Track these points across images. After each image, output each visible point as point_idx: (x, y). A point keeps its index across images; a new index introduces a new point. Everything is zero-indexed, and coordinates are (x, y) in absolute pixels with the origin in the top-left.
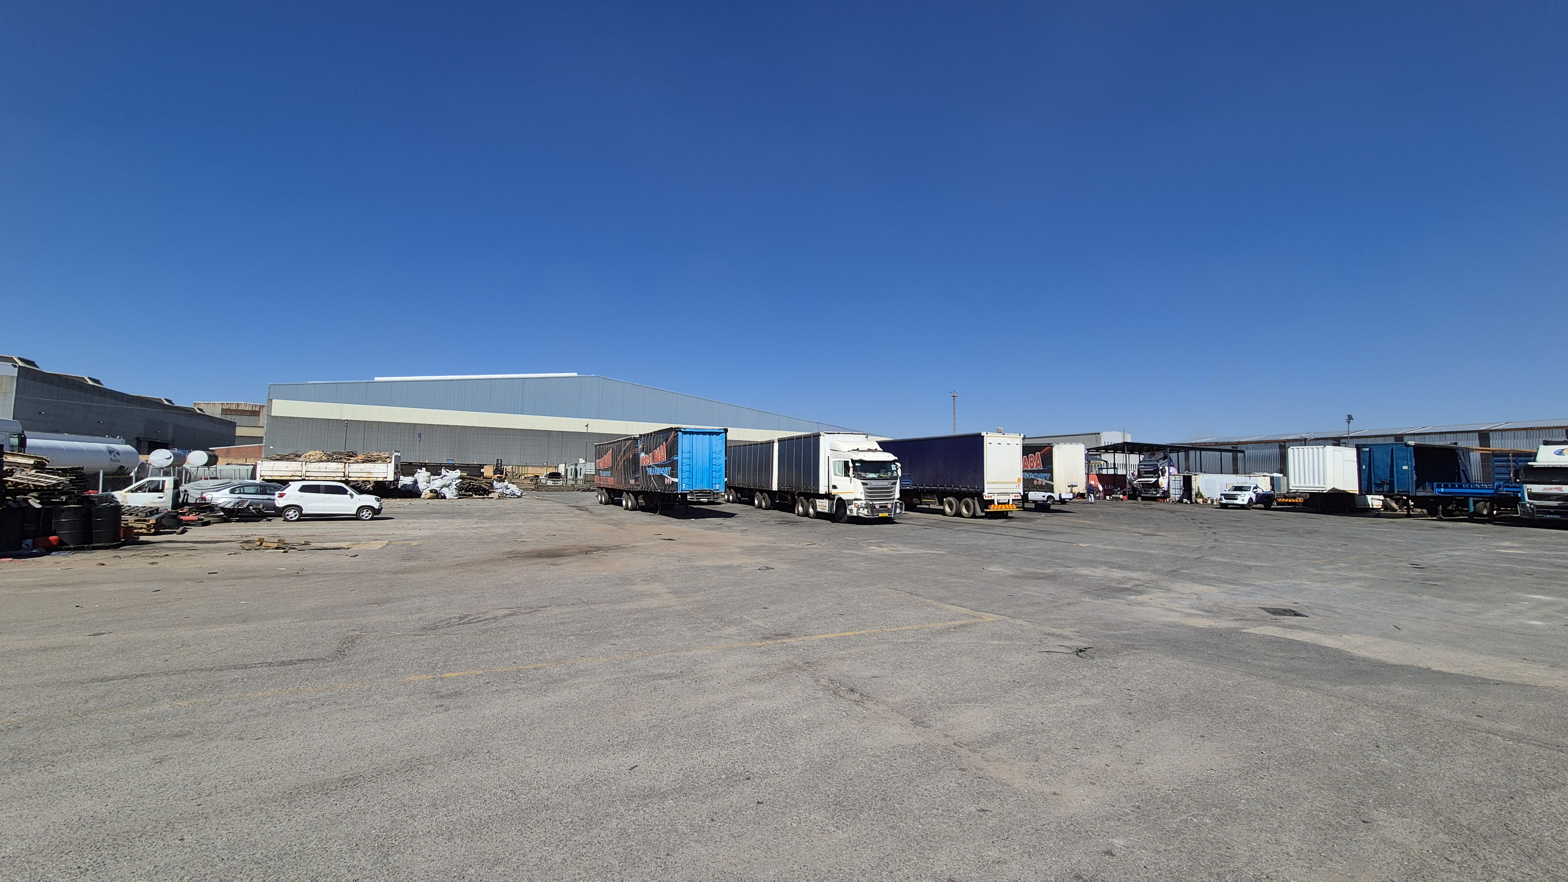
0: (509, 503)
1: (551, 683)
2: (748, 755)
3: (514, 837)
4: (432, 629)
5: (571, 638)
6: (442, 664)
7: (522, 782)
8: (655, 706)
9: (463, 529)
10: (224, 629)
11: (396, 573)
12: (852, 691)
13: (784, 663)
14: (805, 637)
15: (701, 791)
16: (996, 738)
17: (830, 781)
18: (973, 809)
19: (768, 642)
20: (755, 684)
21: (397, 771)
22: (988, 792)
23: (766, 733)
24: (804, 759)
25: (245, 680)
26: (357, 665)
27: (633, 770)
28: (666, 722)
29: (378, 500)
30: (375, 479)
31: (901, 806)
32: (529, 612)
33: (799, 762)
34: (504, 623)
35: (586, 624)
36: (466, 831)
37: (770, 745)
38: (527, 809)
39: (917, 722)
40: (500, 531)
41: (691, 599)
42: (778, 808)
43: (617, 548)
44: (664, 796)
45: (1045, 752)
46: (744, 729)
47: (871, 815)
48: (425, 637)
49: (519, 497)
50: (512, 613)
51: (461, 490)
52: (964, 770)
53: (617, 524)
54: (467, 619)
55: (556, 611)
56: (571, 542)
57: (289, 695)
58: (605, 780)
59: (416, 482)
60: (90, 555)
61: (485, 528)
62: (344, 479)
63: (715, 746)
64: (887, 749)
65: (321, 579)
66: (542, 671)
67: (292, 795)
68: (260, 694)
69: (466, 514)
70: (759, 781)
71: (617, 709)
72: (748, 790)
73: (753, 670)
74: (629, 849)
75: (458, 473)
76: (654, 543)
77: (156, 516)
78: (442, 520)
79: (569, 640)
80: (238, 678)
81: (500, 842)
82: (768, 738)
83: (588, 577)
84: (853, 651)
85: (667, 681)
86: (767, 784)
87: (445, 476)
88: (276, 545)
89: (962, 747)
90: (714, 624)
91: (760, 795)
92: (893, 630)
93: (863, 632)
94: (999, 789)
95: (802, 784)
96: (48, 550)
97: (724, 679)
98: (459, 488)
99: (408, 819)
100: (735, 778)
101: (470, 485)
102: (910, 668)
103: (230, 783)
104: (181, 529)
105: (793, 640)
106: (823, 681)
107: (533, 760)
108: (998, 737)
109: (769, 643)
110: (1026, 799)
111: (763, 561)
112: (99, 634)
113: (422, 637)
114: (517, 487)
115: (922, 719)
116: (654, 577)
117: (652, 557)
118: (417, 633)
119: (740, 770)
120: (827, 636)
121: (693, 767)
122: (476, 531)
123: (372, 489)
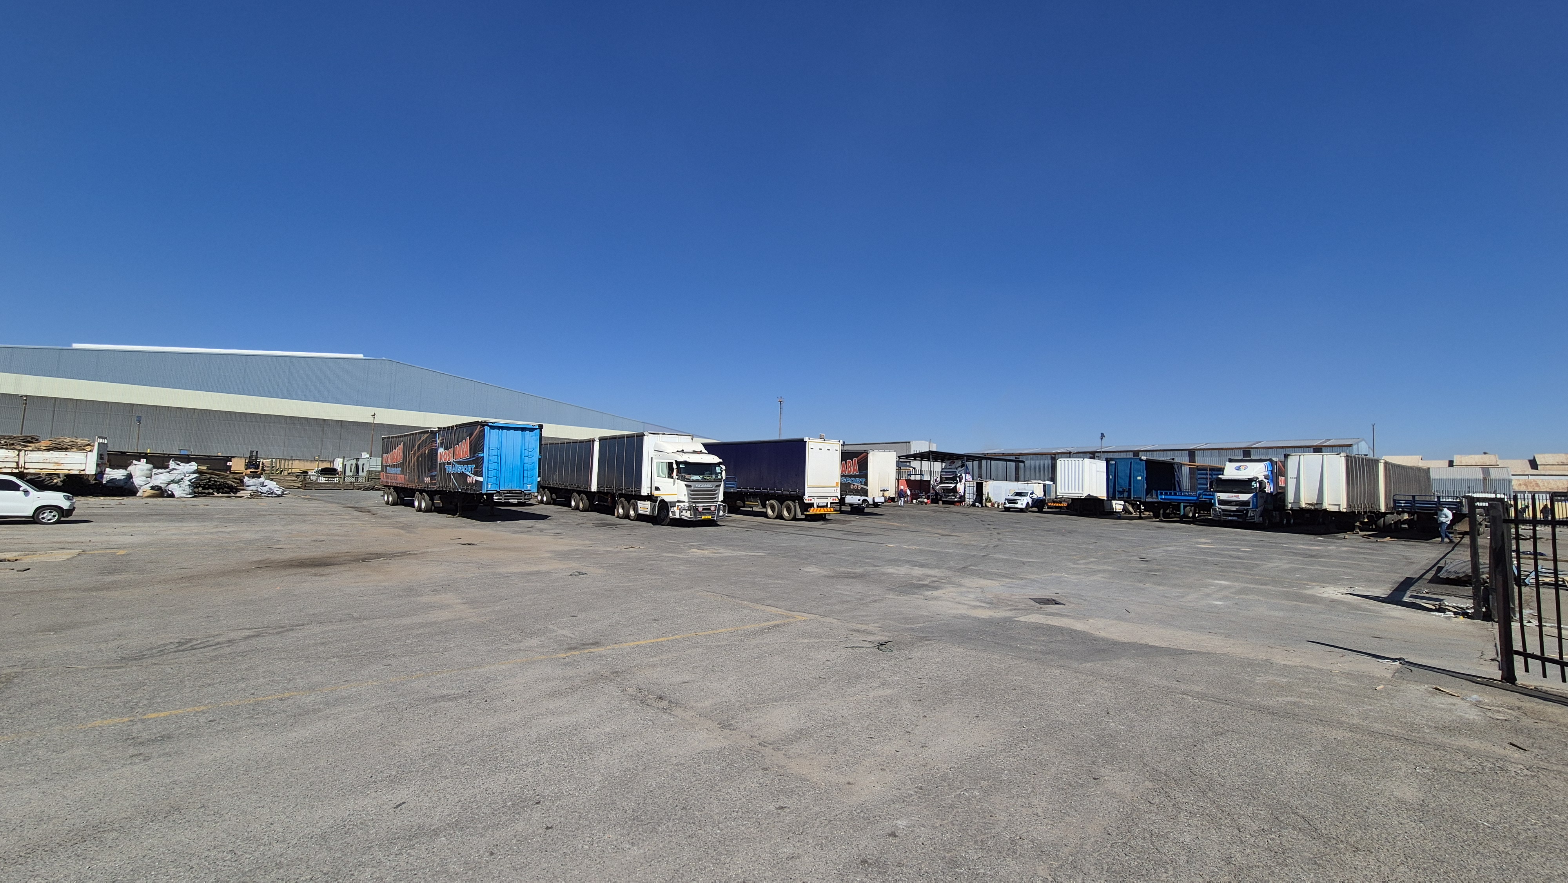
0: (263, 503)
1: (299, 716)
2: (540, 777)
4: (135, 659)
5: (333, 660)
6: (146, 702)
7: (247, 838)
8: (434, 732)
9: (195, 534)
11: (88, 590)
12: (660, 698)
13: (589, 674)
14: (615, 645)
15: (481, 823)
16: (800, 735)
17: (628, 796)
18: (772, 807)
19: (573, 652)
20: (555, 699)
21: (61, 845)
22: (788, 789)
23: (563, 751)
24: (603, 775)
26: (12, 711)
27: (399, 808)
28: (446, 749)
29: (68, 498)
30: (67, 472)
31: (701, 813)
32: (279, 632)
33: (597, 778)
34: (243, 646)
35: (354, 643)
37: (566, 764)
38: (250, 871)
39: (724, 726)
40: (248, 536)
41: (488, 610)
42: (570, 831)
43: (404, 554)
44: (436, 833)
45: (843, 744)
46: (538, 749)
47: (670, 826)
48: (123, 670)
49: (279, 496)
50: (256, 634)
51: (197, 487)
52: (766, 769)
53: (406, 527)
54: (190, 645)
55: (316, 629)
56: (344, 548)
58: (362, 824)
59: (130, 476)
61: (228, 533)
62: (17, 471)
63: (502, 770)
64: (691, 756)
66: (291, 701)
69: (202, 517)
70: (551, 804)
71: (385, 739)
72: (536, 816)
73: (554, 684)
75: (193, 466)
76: (449, 548)
78: (166, 524)
79: (330, 663)
82: (565, 756)
83: (362, 589)
84: (664, 657)
85: (451, 703)
86: (559, 807)
87: (174, 469)
89: (766, 746)
90: (513, 636)
91: (550, 819)
92: (707, 633)
93: (677, 637)
94: (798, 785)
95: (598, 802)
97: (520, 695)
98: (195, 485)
100: (522, 804)
101: (210, 481)
102: (722, 671)
105: (601, 649)
106: (630, 691)
107: (266, 810)
108: (801, 734)
109: (575, 653)
110: (823, 791)
111: (575, 565)
113: (118, 671)
114: (278, 484)
115: (729, 721)
116: (447, 586)
117: (447, 564)
118: (111, 665)
119: (530, 794)
120: (639, 643)
121: (474, 796)
122: (215, 537)
123: (60, 484)
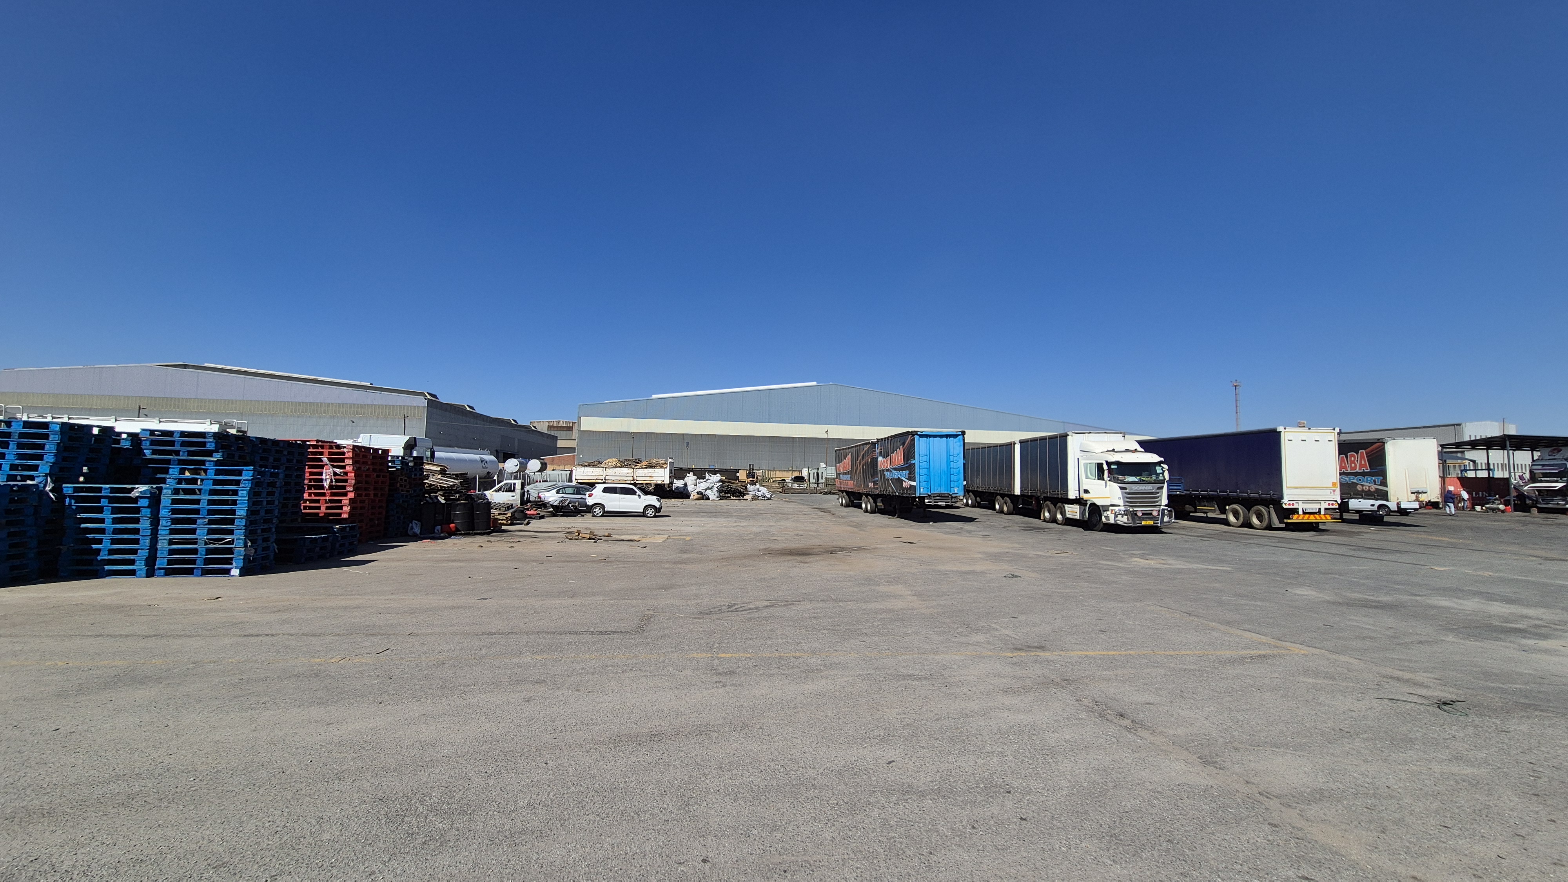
0: (761, 504)
1: (809, 672)
2: (1007, 768)
3: (788, 808)
4: (707, 614)
5: (824, 632)
6: (718, 645)
7: (791, 759)
8: (907, 705)
9: (725, 527)
10: (560, 602)
11: (675, 563)
12: (1121, 715)
13: (1039, 677)
14: (1062, 652)
15: (960, 797)
16: (1319, 796)
17: (1102, 810)
18: (1290, 873)
19: (1019, 653)
20: (1009, 695)
21: (690, 734)
22: (1312, 858)
23: (1025, 748)
24: (1070, 782)
25: (577, 644)
26: (653, 639)
27: (891, 765)
28: (919, 723)
29: (659, 501)
30: (655, 482)
31: (1193, 853)
32: (785, 605)
33: (1064, 783)
34: (765, 613)
35: (836, 619)
36: (748, 795)
37: (1030, 762)
38: (797, 784)
39: (1206, 762)
40: (755, 529)
41: (935, 603)
42: (1044, 828)
43: (860, 549)
44: (923, 795)
45: (1394, 823)
46: (1001, 740)
47: (1155, 855)
48: (702, 620)
49: (769, 499)
50: (771, 604)
51: (722, 493)
52: (1275, 826)
53: (858, 526)
54: (734, 608)
55: (809, 606)
56: (816, 542)
57: (607, 659)
58: (865, 770)
59: (686, 485)
60: (474, 539)
61: (743, 527)
62: (632, 482)
63: (970, 753)
64: (1170, 786)
65: (622, 566)
66: (801, 660)
67: (616, 741)
68: (588, 656)
69: (727, 514)
70: (1022, 797)
71: (870, 704)
72: (1009, 804)
73: (1005, 681)
74: (893, 840)
75: (718, 477)
76: (894, 545)
77: (511, 511)
78: (708, 519)
79: (823, 634)
80: (572, 642)
81: (776, 810)
82: (1027, 753)
83: (835, 576)
84: (1119, 672)
85: (917, 683)
86: (1030, 801)
87: (708, 479)
88: (588, 536)
89: (1271, 799)
90: (960, 630)
91: (1023, 811)
92: (1168, 653)
93: (1131, 652)
94: (1328, 857)
95: (1069, 808)
96: (450, 534)
97: (975, 686)
98: (720, 491)
99: (701, 776)
100: (994, 789)
101: (728, 488)
102: (1194, 699)
103: (574, 724)
104: (527, 520)
105: (1046, 654)
106: (1085, 702)
107: (799, 741)
108: (1322, 794)
109: (1022, 654)
110: (1369, 876)
112: (484, 599)
113: (700, 621)
114: (768, 489)
115: (1213, 758)
116: (896, 580)
117: (894, 559)
118: (696, 616)
119: (999, 781)
120: (1087, 653)
121: (950, 771)
122: (736, 529)
123: (653, 491)
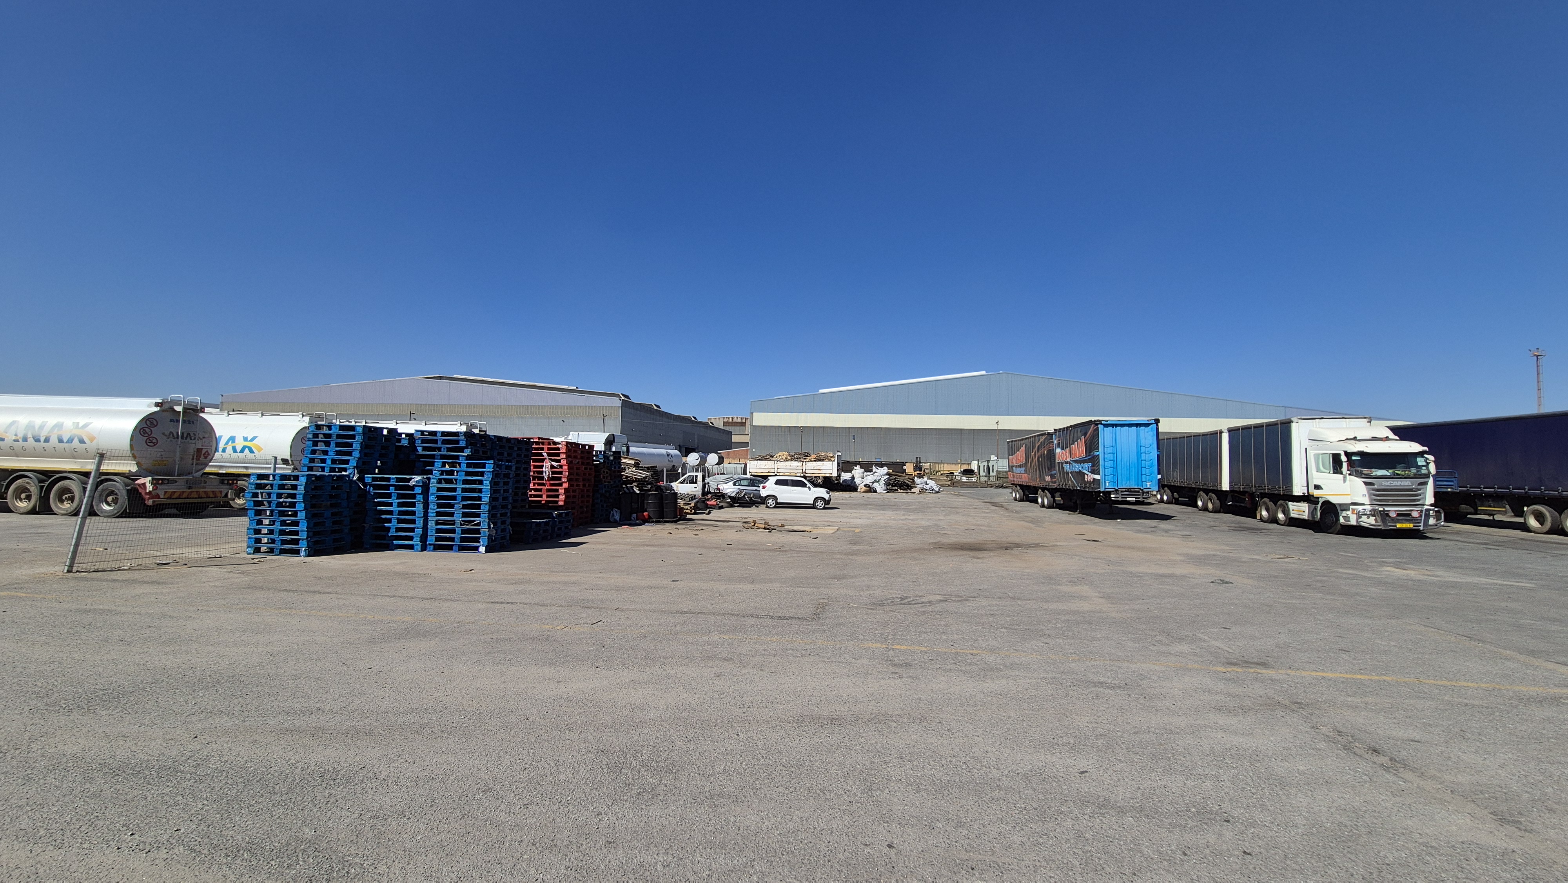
0: (929, 498)
1: (988, 671)
2: (1223, 794)
3: (973, 806)
4: (880, 605)
5: (1003, 630)
6: (892, 637)
7: (974, 757)
8: (1100, 714)
9: (894, 520)
10: (741, 586)
11: (846, 554)
12: (1375, 751)
13: (1261, 697)
14: (1290, 671)
15: (1166, 819)
19: (1235, 668)
20: (1224, 714)
21: (869, 721)
23: (1246, 774)
24: (1307, 819)
25: (759, 626)
26: (829, 627)
27: (1084, 775)
28: (1115, 734)
29: (828, 493)
30: (824, 475)
32: (959, 601)
33: (1299, 820)
34: (938, 607)
35: (1015, 618)
36: (930, 788)
37: (1254, 791)
38: (981, 783)
39: (1503, 820)
40: (924, 523)
43: (1037, 546)
44: (1122, 811)
46: (1215, 763)
48: (875, 611)
49: (937, 492)
50: (944, 599)
51: (889, 485)
53: (1034, 521)
55: (984, 602)
56: (988, 537)
57: (787, 643)
58: (1054, 777)
59: (853, 478)
60: (664, 526)
61: (912, 520)
62: (802, 475)
63: (1177, 773)
64: (1449, 842)
65: (796, 555)
66: (979, 658)
67: (800, 720)
68: (769, 639)
69: (895, 507)
70: (1244, 828)
71: (1057, 709)
72: (1228, 834)
73: (1217, 697)
74: (1089, 854)
75: (885, 470)
76: (1076, 543)
77: (695, 501)
78: (876, 512)
79: (1001, 632)
80: (754, 625)
81: (961, 807)
82: (1249, 780)
83: (1011, 573)
84: (1370, 700)
85: (1110, 691)
86: (1255, 835)
87: (875, 472)
88: (763, 526)
90: (1159, 638)
91: (1247, 844)
92: (1439, 683)
93: (1386, 678)
95: (1307, 849)
96: (644, 521)
97: (1181, 701)
98: (887, 484)
99: (882, 763)
100: (1208, 816)
101: (896, 480)
102: (1482, 741)
103: (760, 701)
104: (708, 510)
105: (1271, 672)
106: (1324, 730)
107: (980, 739)
109: (1238, 670)
111: (1217, 573)
112: (676, 581)
113: (873, 611)
114: (936, 482)
115: (1514, 816)
116: (1082, 579)
117: (1077, 558)
118: (869, 607)
119: (1215, 808)
120: (1324, 674)
121: (1153, 789)
122: (904, 522)
123: (821, 483)
